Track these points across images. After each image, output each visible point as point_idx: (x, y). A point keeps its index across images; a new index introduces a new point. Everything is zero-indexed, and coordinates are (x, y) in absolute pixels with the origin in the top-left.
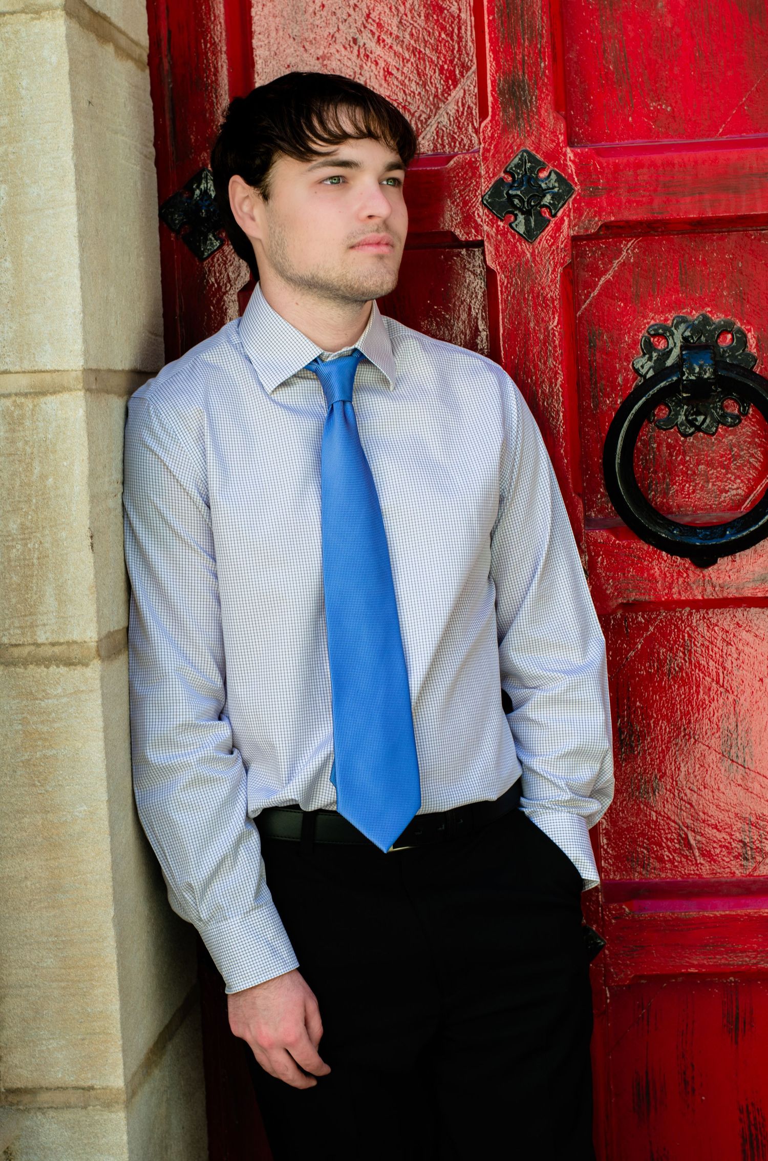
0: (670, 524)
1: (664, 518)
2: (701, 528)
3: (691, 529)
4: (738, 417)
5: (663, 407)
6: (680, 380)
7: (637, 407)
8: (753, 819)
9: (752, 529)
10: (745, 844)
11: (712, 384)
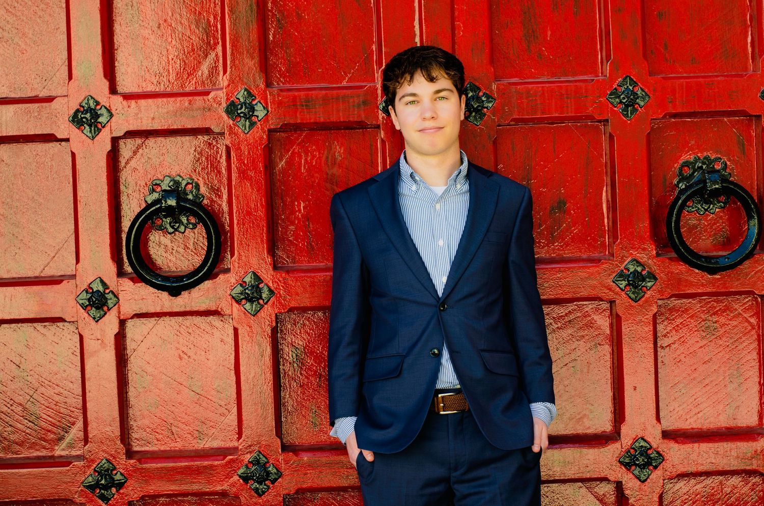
0: (157, 276)
1: (154, 272)
2: (172, 277)
3: (166, 278)
4: (195, 225)
5: (159, 219)
6: (161, 207)
7: (140, 219)
8: (203, 419)
9: (195, 278)
10: (200, 432)
11: (176, 208)
